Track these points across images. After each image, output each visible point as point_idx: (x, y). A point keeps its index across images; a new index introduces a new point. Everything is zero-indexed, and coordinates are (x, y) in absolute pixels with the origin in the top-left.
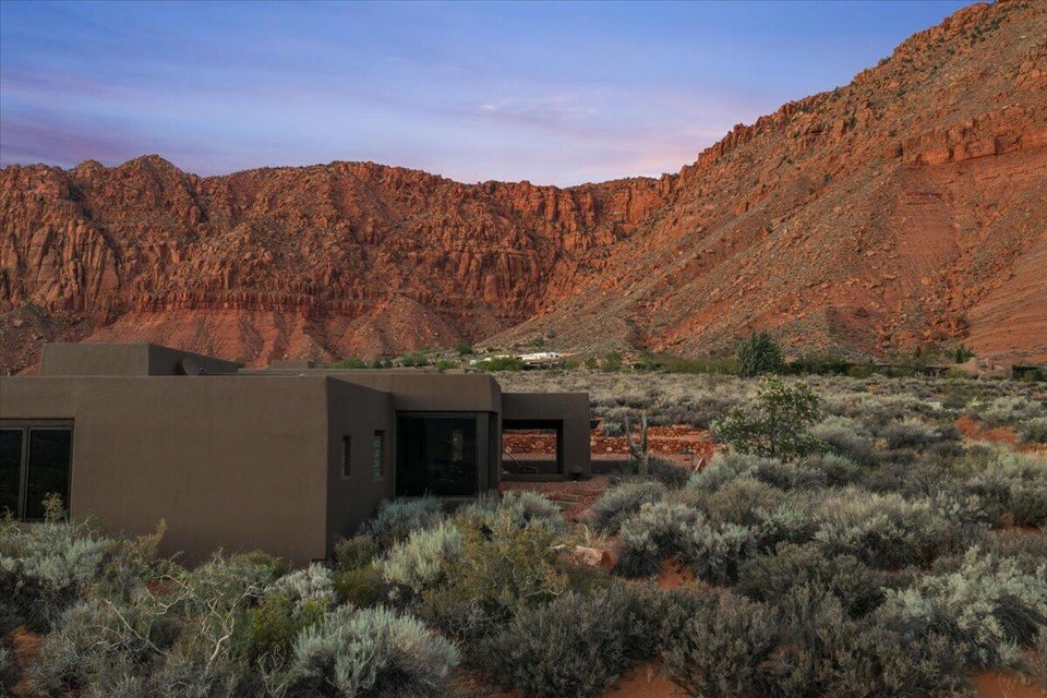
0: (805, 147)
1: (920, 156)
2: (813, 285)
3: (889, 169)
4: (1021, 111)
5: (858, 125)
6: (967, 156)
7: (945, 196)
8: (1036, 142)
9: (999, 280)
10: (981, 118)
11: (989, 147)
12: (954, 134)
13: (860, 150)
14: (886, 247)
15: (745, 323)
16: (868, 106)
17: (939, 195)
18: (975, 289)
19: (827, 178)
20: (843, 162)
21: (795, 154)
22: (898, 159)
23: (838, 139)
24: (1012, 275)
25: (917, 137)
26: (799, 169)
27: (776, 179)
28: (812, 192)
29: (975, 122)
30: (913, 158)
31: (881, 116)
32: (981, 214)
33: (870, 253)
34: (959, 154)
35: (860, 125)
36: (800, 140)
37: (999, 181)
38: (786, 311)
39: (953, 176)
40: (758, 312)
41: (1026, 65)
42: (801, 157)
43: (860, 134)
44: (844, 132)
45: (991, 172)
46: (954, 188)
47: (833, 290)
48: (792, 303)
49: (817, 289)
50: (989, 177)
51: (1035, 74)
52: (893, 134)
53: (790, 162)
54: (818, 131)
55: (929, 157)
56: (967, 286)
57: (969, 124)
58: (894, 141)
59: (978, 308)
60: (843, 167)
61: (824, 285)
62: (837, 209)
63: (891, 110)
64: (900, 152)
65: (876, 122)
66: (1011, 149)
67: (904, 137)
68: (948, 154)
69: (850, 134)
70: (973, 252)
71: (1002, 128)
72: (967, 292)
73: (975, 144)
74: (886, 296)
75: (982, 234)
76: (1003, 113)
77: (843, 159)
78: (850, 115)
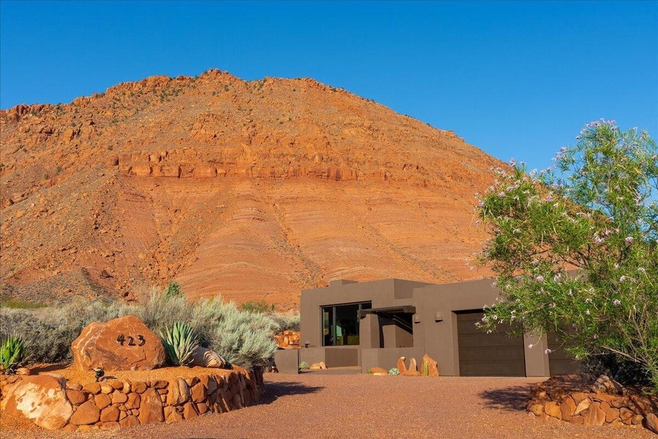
0: (38, 142)
1: (131, 168)
2: (64, 249)
3: (111, 173)
4: (195, 153)
5: (83, 135)
6: (161, 175)
7: (147, 199)
8: (202, 175)
9: (189, 260)
10: (170, 152)
11: (175, 172)
12: (153, 158)
13: (86, 155)
14: (113, 227)
15: (10, 274)
16: (92, 123)
17: (144, 197)
18: (175, 266)
19: (59, 169)
20: (72, 160)
21: (30, 146)
22: (117, 167)
23: (67, 142)
24: (197, 259)
25: (129, 154)
26: (34, 157)
27: (13, 162)
28: (47, 177)
29: (167, 153)
30: (127, 169)
31: (101, 134)
32: (171, 215)
33: (103, 231)
34: (156, 171)
35: (84, 136)
36: (35, 136)
37: (181, 195)
38: (44, 267)
39: (152, 186)
40: (20, 267)
41: (197, 125)
42: (34, 149)
43: (85, 143)
44: (72, 138)
45: (176, 188)
46: (153, 194)
47: (78, 255)
48: (48, 261)
49: (66, 252)
50: (176, 192)
51: (203, 131)
52: (110, 148)
53: (26, 151)
54: (51, 133)
55: (136, 170)
56: (169, 262)
57: (163, 154)
58: (112, 154)
59: (179, 279)
60: (73, 164)
61: (72, 251)
62: (75, 195)
63: (108, 131)
64: (117, 163)
65: (97, 137)
66: (187, 176)
67: (119, 152)
68: (150, 171)
69: (76, 141)
70: (169, 239)
71: (183, 161)
72: (170, 266)
73: (167, 168)
74: (116, 263)
75: (173, 229)
76: (184, 151)
77: (73, 158)
78: (77, 127)
